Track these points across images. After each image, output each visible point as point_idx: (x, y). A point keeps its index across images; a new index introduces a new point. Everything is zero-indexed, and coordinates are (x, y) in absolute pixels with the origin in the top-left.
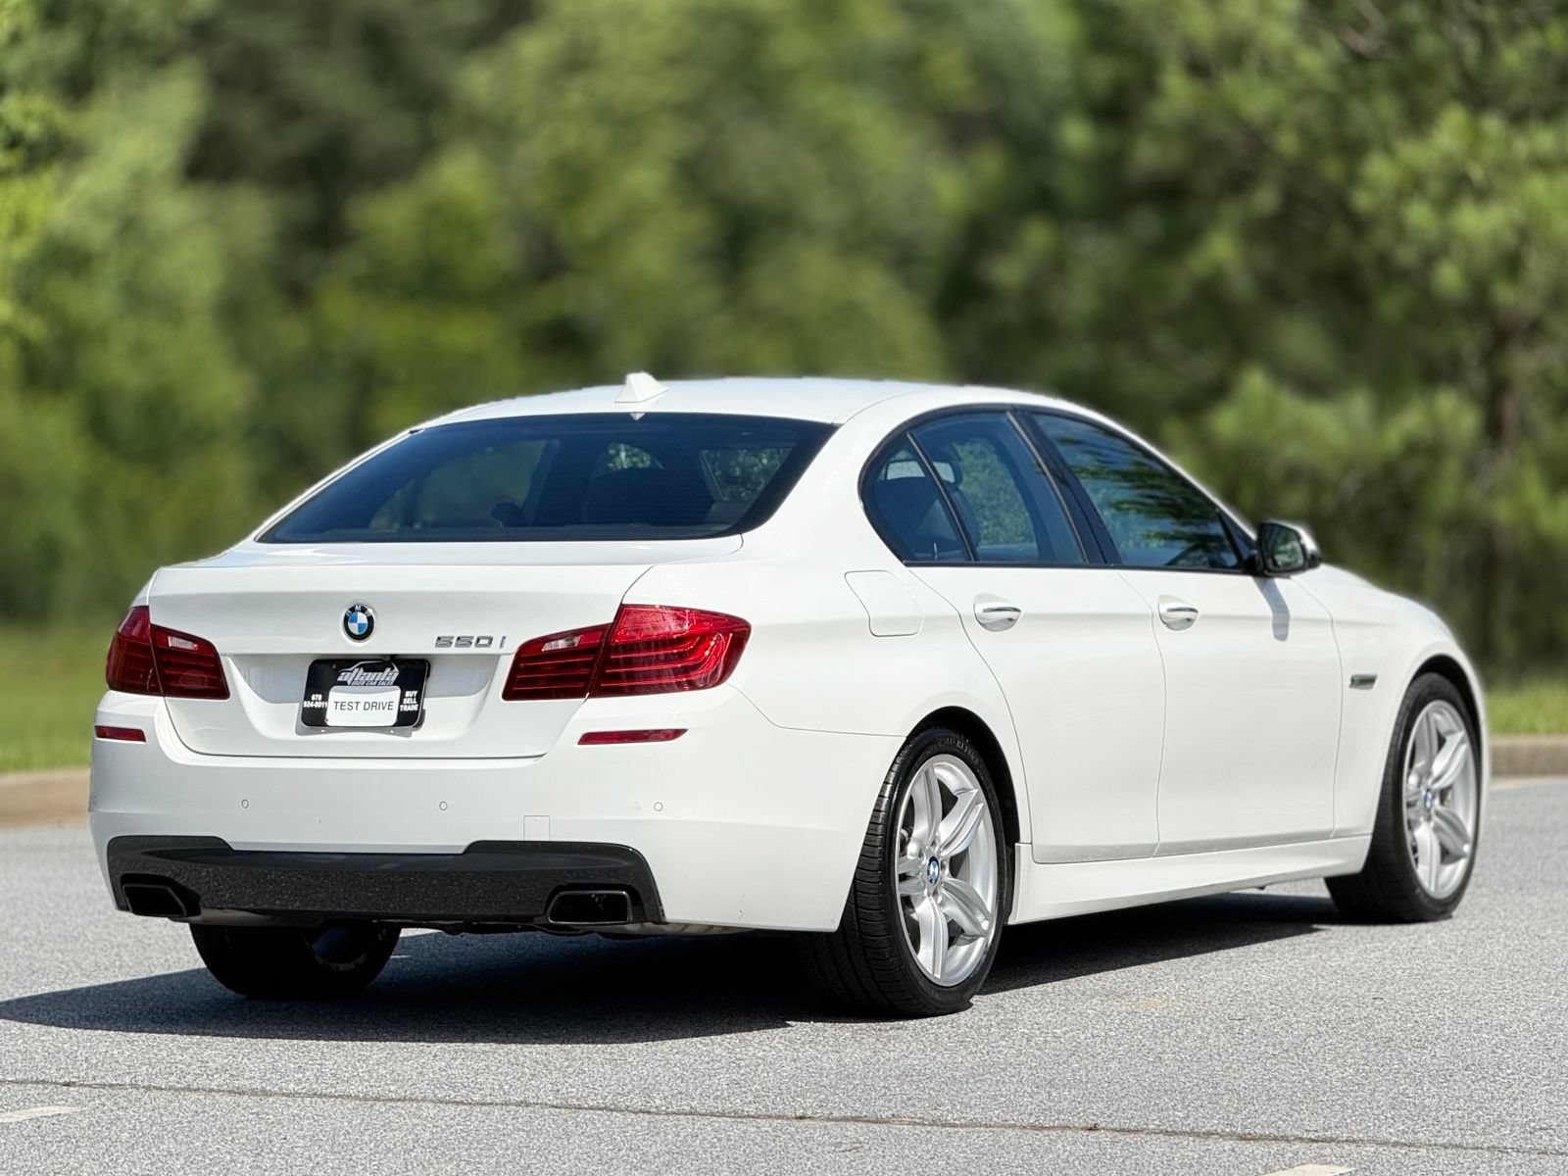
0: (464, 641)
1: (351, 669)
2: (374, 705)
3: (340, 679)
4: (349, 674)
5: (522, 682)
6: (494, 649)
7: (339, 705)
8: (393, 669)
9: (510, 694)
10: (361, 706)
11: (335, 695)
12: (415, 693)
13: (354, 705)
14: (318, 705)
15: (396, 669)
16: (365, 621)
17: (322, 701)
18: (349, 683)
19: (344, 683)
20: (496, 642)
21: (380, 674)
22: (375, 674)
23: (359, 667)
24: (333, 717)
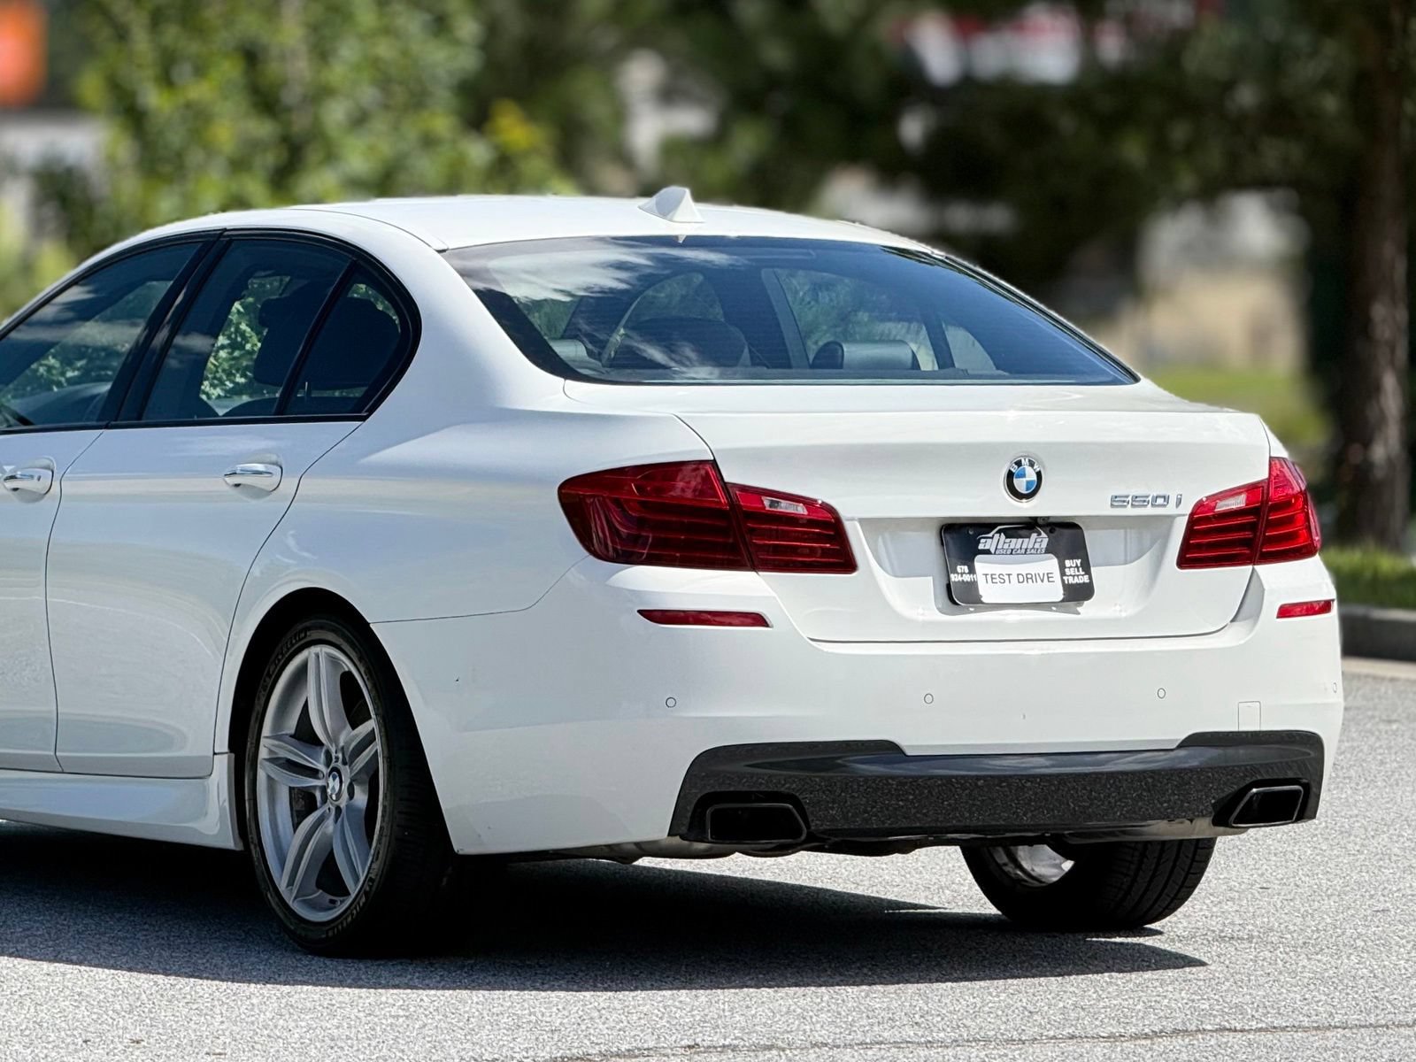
0: (1139, 501)
1: (990, 535)
2: (1029, 578)
3: (981, 547)
4: (989, 540)
5: (1199, 547)
6: (1170, 510)
7: (989, 577)
8: (1039, 534)
9: (1185, 561)
10: (1014, 578)
11: (981, 564)
12: (1079, 562)
13: (1006, 578)
14: (967, 578)
15: (1044, 535)
16: (1034, 478)
17: (970, 573)
18: (993, 552)
19: (987, 552)
20: (1173, 501)
21: (1026, 540)
22: (1020, 540)
23: (999, 532)
24: (987, 593)
